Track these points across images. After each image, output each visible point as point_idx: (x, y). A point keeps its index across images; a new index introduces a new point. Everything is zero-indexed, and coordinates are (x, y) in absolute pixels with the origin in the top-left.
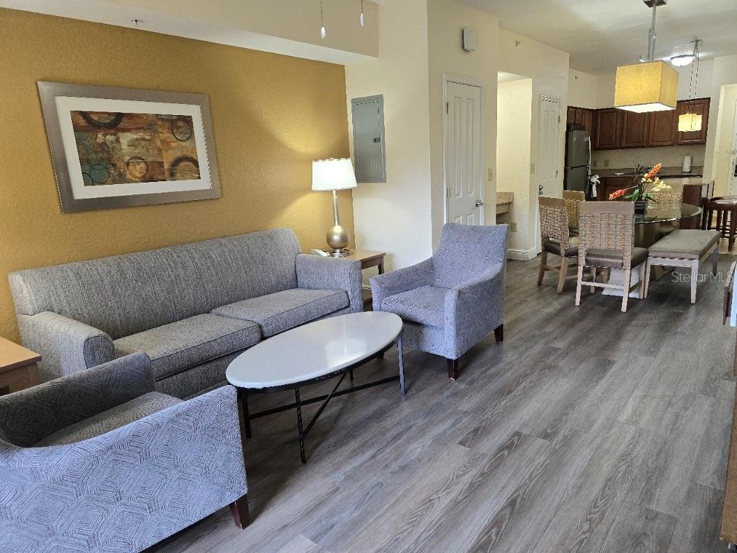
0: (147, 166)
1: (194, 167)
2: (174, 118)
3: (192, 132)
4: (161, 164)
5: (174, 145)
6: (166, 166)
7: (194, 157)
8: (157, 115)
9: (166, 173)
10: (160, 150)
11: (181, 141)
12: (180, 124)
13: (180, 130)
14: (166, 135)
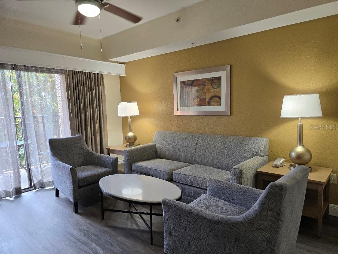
0: (200, 100)
1: (219, 100)
2: (213, 78)
3: (220, 84)
4: (205, 99)
5: (211, 90)
6: (207, 100)
7: (220, 96)
8: (207, 78)
9: (207, 103)
10: (206, 93)
11: (215, 88)
12: (216, 81)
13: (215, 83)
14: (209, 86)
